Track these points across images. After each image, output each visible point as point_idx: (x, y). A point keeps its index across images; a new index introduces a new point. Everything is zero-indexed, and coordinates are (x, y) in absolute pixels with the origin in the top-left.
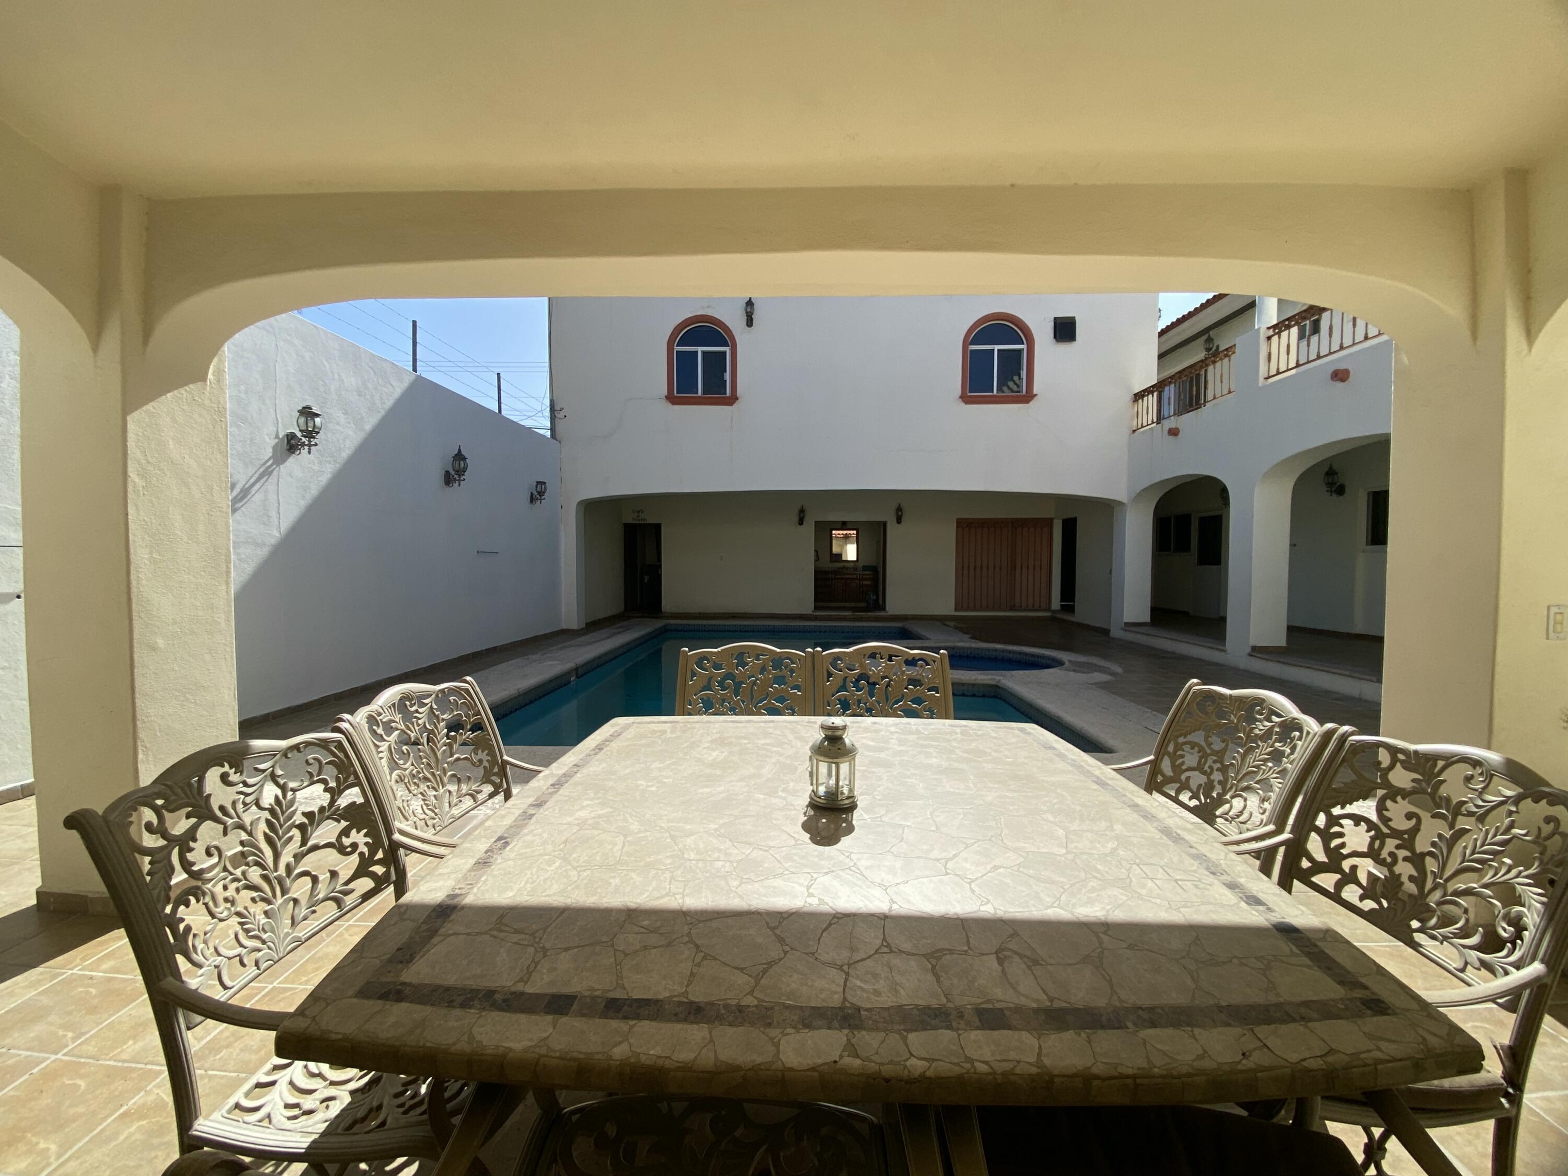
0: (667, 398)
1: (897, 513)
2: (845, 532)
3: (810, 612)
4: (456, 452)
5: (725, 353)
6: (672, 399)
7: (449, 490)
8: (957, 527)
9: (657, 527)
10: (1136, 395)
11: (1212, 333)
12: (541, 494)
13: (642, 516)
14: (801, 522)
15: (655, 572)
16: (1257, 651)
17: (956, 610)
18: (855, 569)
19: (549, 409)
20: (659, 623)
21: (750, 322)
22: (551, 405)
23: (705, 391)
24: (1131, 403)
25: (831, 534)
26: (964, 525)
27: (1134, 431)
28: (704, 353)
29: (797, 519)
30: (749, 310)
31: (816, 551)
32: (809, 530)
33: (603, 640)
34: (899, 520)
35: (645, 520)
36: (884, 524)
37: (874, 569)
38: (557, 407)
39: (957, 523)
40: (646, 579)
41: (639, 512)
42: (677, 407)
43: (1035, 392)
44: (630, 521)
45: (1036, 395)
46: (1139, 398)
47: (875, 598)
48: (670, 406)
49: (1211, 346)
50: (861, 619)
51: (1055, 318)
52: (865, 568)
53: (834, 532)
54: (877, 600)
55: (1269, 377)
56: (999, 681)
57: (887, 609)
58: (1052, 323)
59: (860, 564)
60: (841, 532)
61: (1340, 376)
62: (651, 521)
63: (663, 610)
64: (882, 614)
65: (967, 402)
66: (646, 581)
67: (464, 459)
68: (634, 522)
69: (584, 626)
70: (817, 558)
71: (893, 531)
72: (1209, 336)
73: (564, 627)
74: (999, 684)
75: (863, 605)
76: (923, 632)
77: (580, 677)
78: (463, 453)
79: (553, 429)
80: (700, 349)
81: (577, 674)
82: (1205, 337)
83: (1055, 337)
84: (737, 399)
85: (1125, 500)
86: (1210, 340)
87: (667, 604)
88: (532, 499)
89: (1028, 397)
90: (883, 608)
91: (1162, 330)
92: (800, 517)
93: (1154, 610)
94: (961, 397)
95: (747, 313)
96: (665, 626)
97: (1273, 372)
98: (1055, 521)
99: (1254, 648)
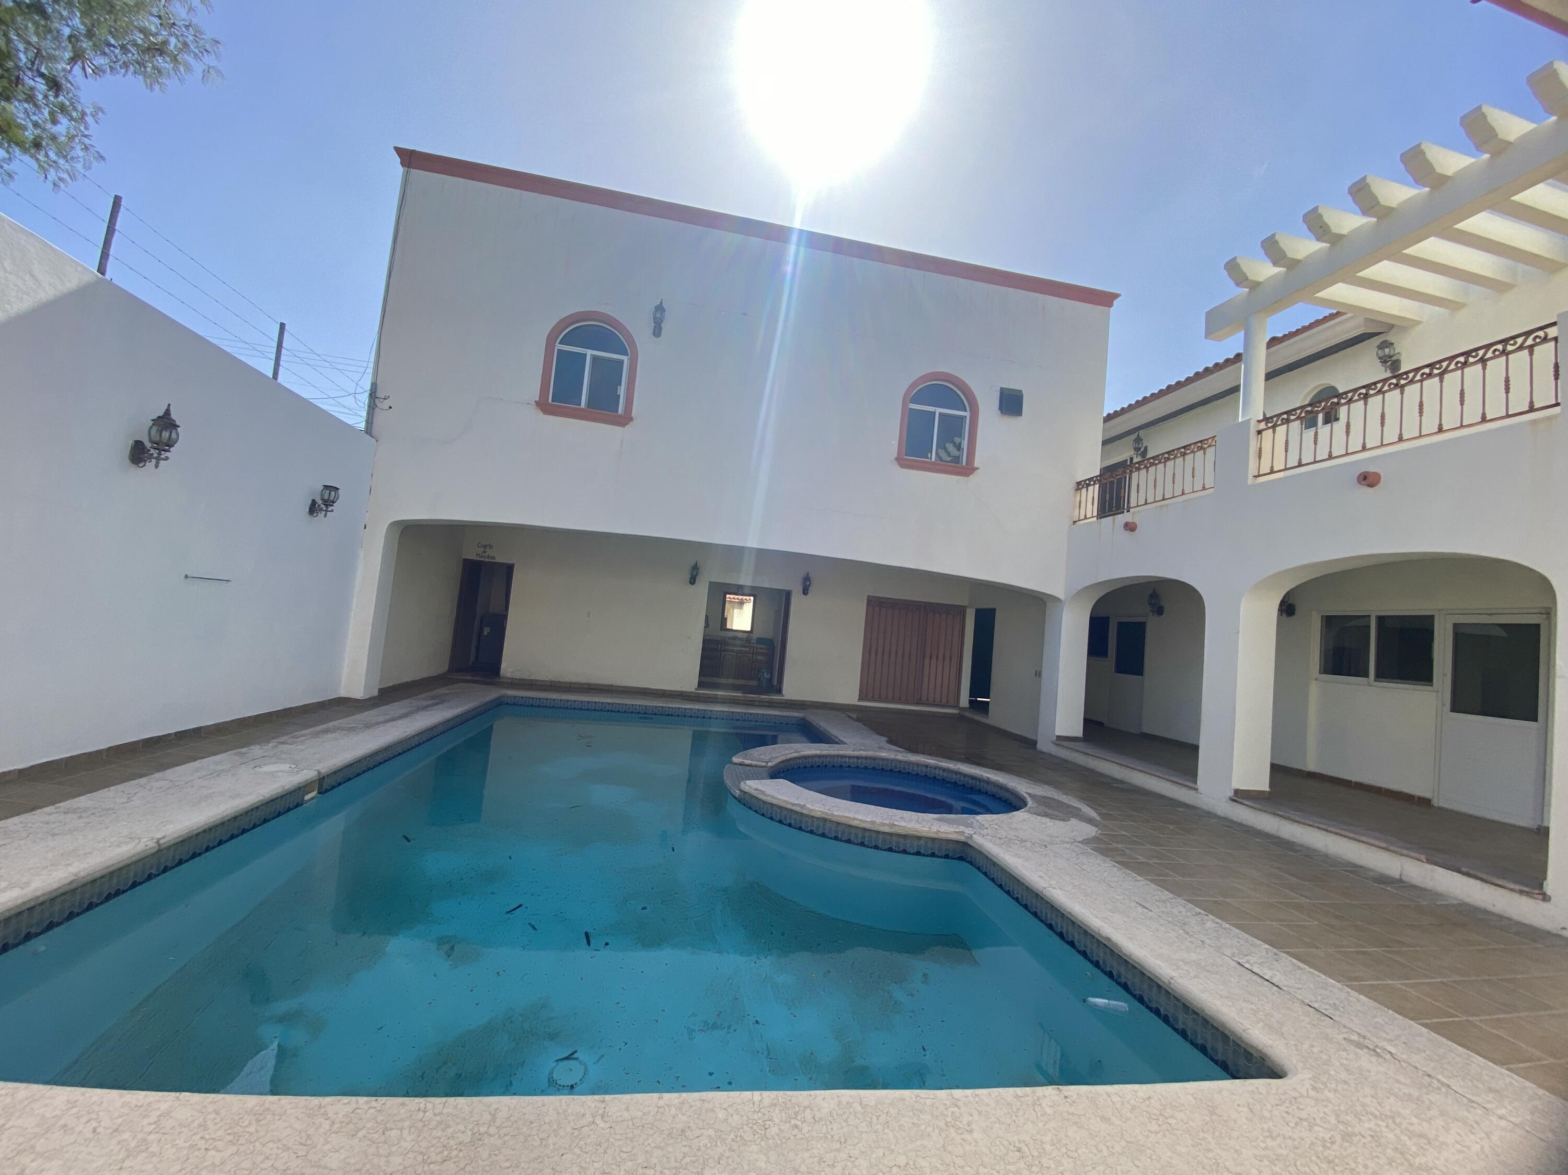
0: (538, 403)
1: (804, 583)
2: (740, 597)
3: (693, 690)
4: (161, 414)
5: (621, 362)
6: (543, 406)
7: (135, 471)
8: (868, 605)
9: (510, 568)
10: (1079, 483)
11: (1141, 433)
12: (329, 503)
13: (490, 552)
14: (693, 581)
15: (498, 623)
16: (1240, 796)
17: (860, 699)
18: (748, 640)
19: (367, 394)
20: (491, 694)
21: (657, 332)
22: (371, 390)
23: (590, 404)
24: (1073, 491)
25: (725, 598)
26: (876, 605)
27: (1075, 522)
28: (594, 358)
29: (688, 577)
30: (658, 316)
31: (706, 616)
32: (701, 591)
33: (394, 719)
34: (805, 592)
35: (494, 558)
36: (788, 594)
37: (770, 643)
38: (380, 394)
39: (868, 600)
40: (486, 631)
41: (485, 546)
42: (551, 418)
43: (976, 465)
44: (473, 557)
45: (977, 469)
46: (1083, 487)
47: (768, 677)
48: (541, 415)
49: (1140, 446)
50: (750, 704)
51: (1002, 389)
52: (760, 641)
53: (728, 596)
54: (771, 680)
55: (1259, 476)
56: (971, 837)
57: (784, 692)
58: (998, 393)
59: (755, 636)
60: (736, 597)
61: (1368, 479)
62: (500, 559)
63: (502, 672)
64: (776, 697)
65: (902, 466)
66: (485, 634)
67: (174, 426)
68: (478, 559)
69: (376, 693)
70: (707, 626)
71: (797, 601)
72: (1138, 435)
73: (343, 693)
74: (970, 842)
75: (754, 683)
76: (835, 731)
77: (327, 791)
78: (173, 416)
79: (369, 422)
80: (589, 353)
81: (320, 787)
82: (1135, 436)
83: (1001, 408)
84: (631, 419)
85: (1062, 597)
86: (1138, 440)
87: (509, 666)
88: (313, 509)
89: (968, 470)
90: (779, 691)
91: (1109, 415)
92: (692, 575)
93: (1087, 721)
94: (897, 459)
95: (655, 318)
96: (499, 698)
97: (1265, 469)
98: (968, 610)
99: (1237, 792)
